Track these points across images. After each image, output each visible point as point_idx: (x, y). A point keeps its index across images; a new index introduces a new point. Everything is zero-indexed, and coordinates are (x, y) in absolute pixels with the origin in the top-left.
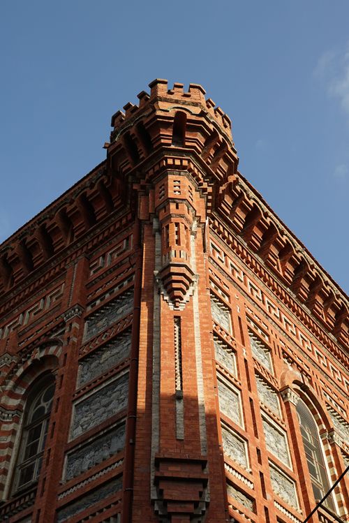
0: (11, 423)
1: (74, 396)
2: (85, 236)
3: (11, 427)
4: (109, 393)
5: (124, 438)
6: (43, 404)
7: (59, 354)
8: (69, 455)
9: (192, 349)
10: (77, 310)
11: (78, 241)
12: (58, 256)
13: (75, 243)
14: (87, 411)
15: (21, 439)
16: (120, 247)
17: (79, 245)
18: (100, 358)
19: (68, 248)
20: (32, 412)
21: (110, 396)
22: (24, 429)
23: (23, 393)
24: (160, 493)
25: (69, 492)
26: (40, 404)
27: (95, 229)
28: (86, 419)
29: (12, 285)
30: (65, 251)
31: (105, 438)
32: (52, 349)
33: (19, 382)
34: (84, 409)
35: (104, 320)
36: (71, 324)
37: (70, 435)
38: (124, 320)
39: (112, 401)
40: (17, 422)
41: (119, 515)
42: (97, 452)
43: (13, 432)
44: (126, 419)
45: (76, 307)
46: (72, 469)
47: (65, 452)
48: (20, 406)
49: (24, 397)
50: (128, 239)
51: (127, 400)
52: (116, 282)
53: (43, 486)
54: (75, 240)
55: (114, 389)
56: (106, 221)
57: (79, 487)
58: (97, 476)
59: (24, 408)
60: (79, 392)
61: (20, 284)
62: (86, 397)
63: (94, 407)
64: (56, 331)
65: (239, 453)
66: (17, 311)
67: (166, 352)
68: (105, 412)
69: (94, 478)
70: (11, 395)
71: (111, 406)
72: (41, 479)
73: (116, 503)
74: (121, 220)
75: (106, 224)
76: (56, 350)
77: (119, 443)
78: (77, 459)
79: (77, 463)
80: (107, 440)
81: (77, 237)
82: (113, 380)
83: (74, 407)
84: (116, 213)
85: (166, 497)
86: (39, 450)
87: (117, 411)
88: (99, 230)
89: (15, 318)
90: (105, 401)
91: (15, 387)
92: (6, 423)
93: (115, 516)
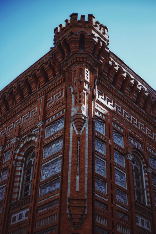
0: (19, 167)
1: (42, 162)
2: (45, 86)
3: (20, 168)
4: (55, 163)
5: (60, 184)
6: (31, 159)
7: (36, 141)
8: (41, 187)
10: (42, 123)
11: (42, 88)
12: (34, 94)
13: (41, 89)
14: (47, 169)
15: (24, 173)
16: (59, 94)
17: (42, 90)
18: (51, 146)
19: (38, 91)
20: (28, 162)
21: (55, 165)
22: (25, 169)
23: (23, 154)
24: (70, 211)
25: (41, 202)
26: (30, 159)
27: (49, 84)
28: (47, 173)
29: (16, 105)
30: (37, 92)
31: (53, 182)
33: (21, 150)
34: (46, 168)
35: (53, 128)
36: (40, 129)
37: (41, 178)
38: (60, 131)
39: (56, 167)
40: (22, 166)
41: (58, 214)
42: (50, 188)
43: (21, 171)
44: (60, 176)
45: (42, 121)
46: (42, 192)
47: (40, 185)
49: (24, 156)
50: (62, 90)
51: (61, 168)
52: (57, 111)
53: (32, 198)
54: (40, 88)
56: (53, 81)
57: (45, 200)
58: (51, 197)
59: (24, 161)
60: (44, 161)
61: (19, 105)
62: (46, 163)
63: (49, 168)
64: (35, 129)
65: (103, 187)
66: (19, 116)
68: (53, 171)
69: (50, 198)
70: (19, 155)
71: (55, 169)
72: (31, 195)
73: (57, 209)
74: (59, 81)
75: (53, 82)
76: (35, 139)
77: (58, 185)
78: (43, 188)
79: (44, 190)
80: (54, 183)
81: (41, 86)
82: (56, 158)
83: (42, 167)
84: (57, 78)
85: (72, 213)
86: (31, 179)
87: (57, 172)
88: (50, 84)
89: (18, 119)
90: (53, 166)
91: (20, 152)
92: (18, 167)
93: (57, 214)
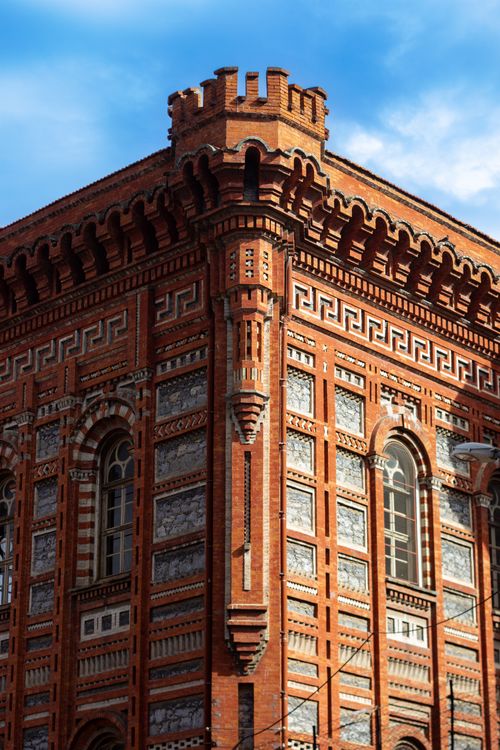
0: (87, 483)
1: (154, 489)
2: (147, 261)
3: (89, 487)
4: (188, 500)
5: (204, 557)
6: (118, 462)
7: (131, 420)
8: (156, 556)
9: (260, 492)
10: (146, 373)
11: (138, 264)
12: (116, 274)
13: (135, 266)
14: (168, 511)
15: (101, 501)
16: (189, 292)
18: (176, 448)
20: (108, 469)
21: (189, 504)
22: (102, 489)
23: (95, 447)
24: (231, 636)
25: (159, 595)
26: (114, 460)
27: (158, 256)
28: (168, 520)
29: (58, 292)
30: (123, 271)
31: (188, 551)
32: (123, 410)
33: (90, 435)
34: (166, 507)
35: (177, 394)
36: (141, 390)
37: (154, 534)
38: (198, 413)
39: (191, 511)
40: (94, 482)
41: (203, 633)
42: (181, 564)
43: (93, 494)
44: (205, 539)
45: (145, 369)
46: (160, 570)
47: (152, 552)
48: (95, 462)
49: (97, 452)
50: (198, 283)
51: (205, 516)
52: (187, 347)
53: (136, 584)
55: (193, 497)
56: (170, 251)
57: (169, 593)
58: (183, 589)
59: (99, 465)
60: (158, 487)
62: (165, 495)
63: (175, 510)
64: (124, 380)
65: (306, 561)
67: (237, 498)
68: (185, 520)
69: (180, 590)
70: (84, 448)
71: (191, 517)
73: (200, 620)
74: (188, 255)
76: (128, 414)
77: (200, 561)
78: (163, 561)
79: (163, 566)
80: (189, 554)
81: (136, 259)
82: (191, 488)
83: (155, 502)
84: (182, 246)
85: (235, 640)
87: (197, 525)
88: (163, 259)
89: (69, 333)
90: (184, 508)
91: (85, 440)
92: (83, 483)
93: (200, 631)
